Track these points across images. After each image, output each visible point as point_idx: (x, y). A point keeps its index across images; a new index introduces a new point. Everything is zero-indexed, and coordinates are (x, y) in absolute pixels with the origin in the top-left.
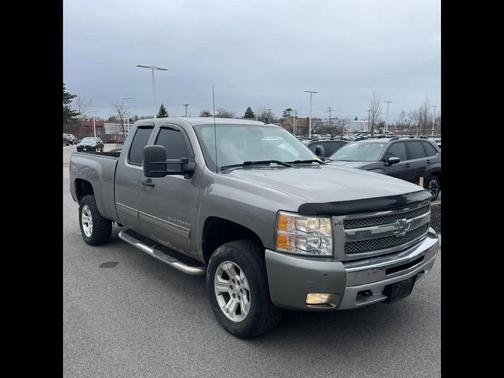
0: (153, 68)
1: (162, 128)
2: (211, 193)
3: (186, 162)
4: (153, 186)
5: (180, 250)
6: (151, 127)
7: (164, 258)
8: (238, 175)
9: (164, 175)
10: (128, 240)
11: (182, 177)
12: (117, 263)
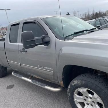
0: (5, 9)
1: (24, 23)
2: (62, 52)
3: (44, 37)
4: (27, 51)
5: (47, 80)
6: (18, 24)
7: (38, 84)
8: (75, 40)
9: (34, 46)
10: (17, 76)
11: (43, 46)
12: (13, 85)
